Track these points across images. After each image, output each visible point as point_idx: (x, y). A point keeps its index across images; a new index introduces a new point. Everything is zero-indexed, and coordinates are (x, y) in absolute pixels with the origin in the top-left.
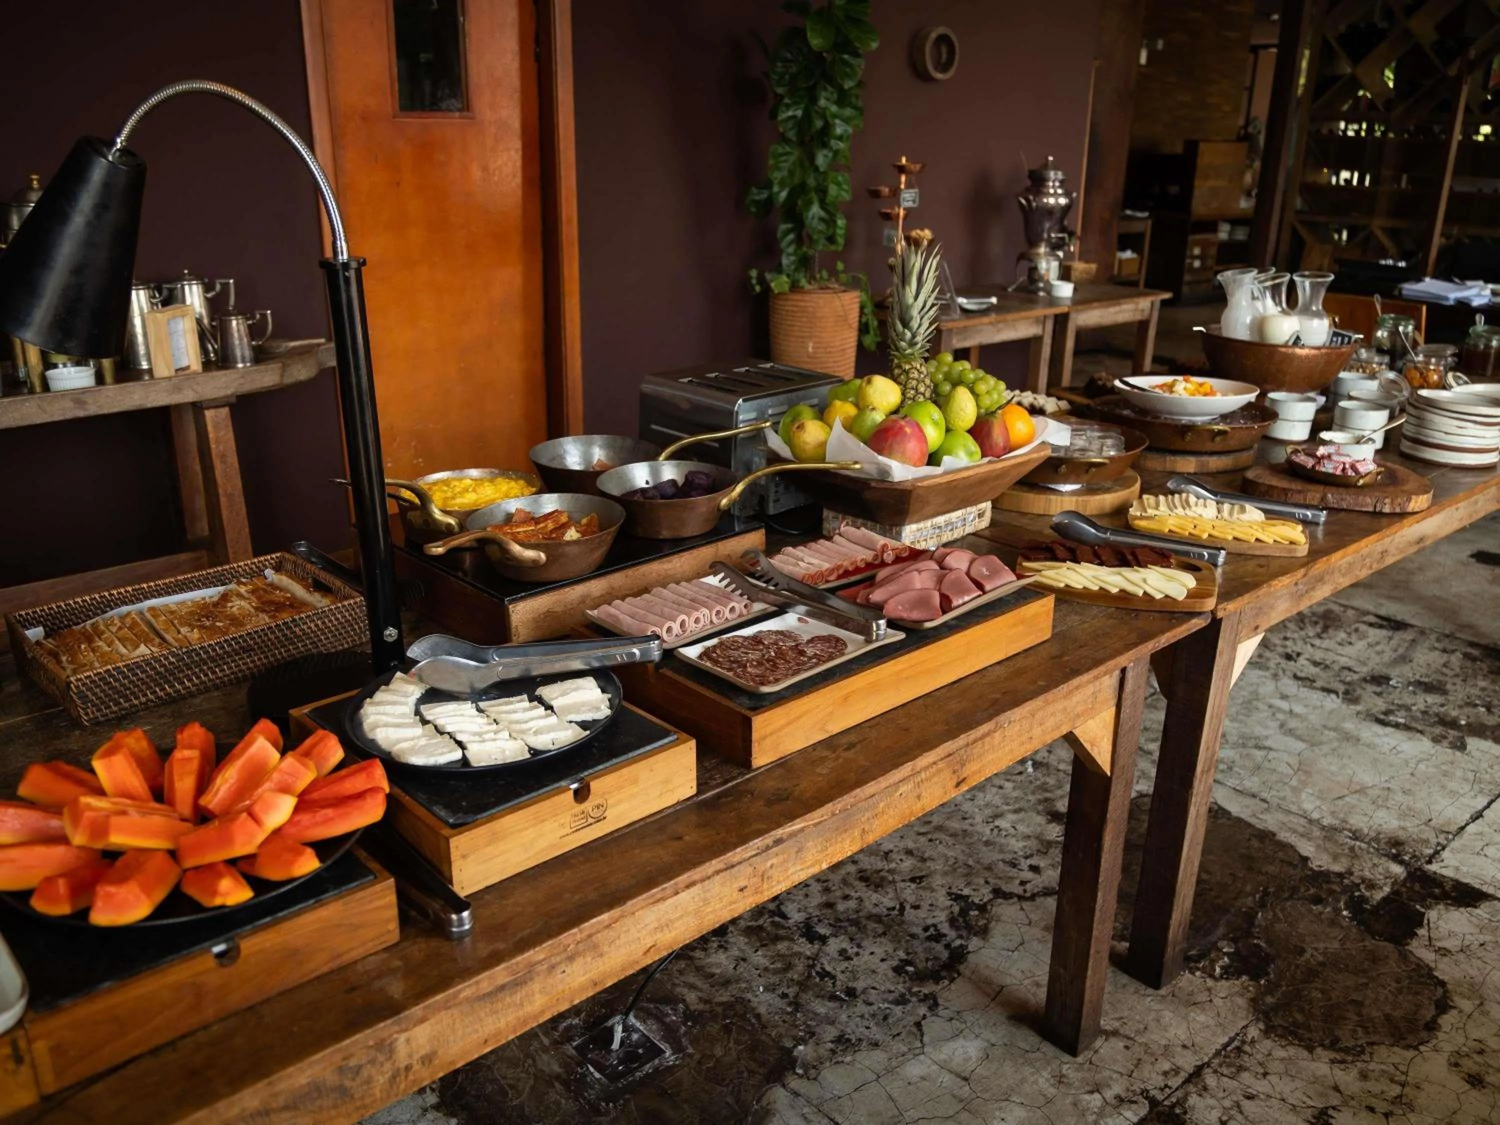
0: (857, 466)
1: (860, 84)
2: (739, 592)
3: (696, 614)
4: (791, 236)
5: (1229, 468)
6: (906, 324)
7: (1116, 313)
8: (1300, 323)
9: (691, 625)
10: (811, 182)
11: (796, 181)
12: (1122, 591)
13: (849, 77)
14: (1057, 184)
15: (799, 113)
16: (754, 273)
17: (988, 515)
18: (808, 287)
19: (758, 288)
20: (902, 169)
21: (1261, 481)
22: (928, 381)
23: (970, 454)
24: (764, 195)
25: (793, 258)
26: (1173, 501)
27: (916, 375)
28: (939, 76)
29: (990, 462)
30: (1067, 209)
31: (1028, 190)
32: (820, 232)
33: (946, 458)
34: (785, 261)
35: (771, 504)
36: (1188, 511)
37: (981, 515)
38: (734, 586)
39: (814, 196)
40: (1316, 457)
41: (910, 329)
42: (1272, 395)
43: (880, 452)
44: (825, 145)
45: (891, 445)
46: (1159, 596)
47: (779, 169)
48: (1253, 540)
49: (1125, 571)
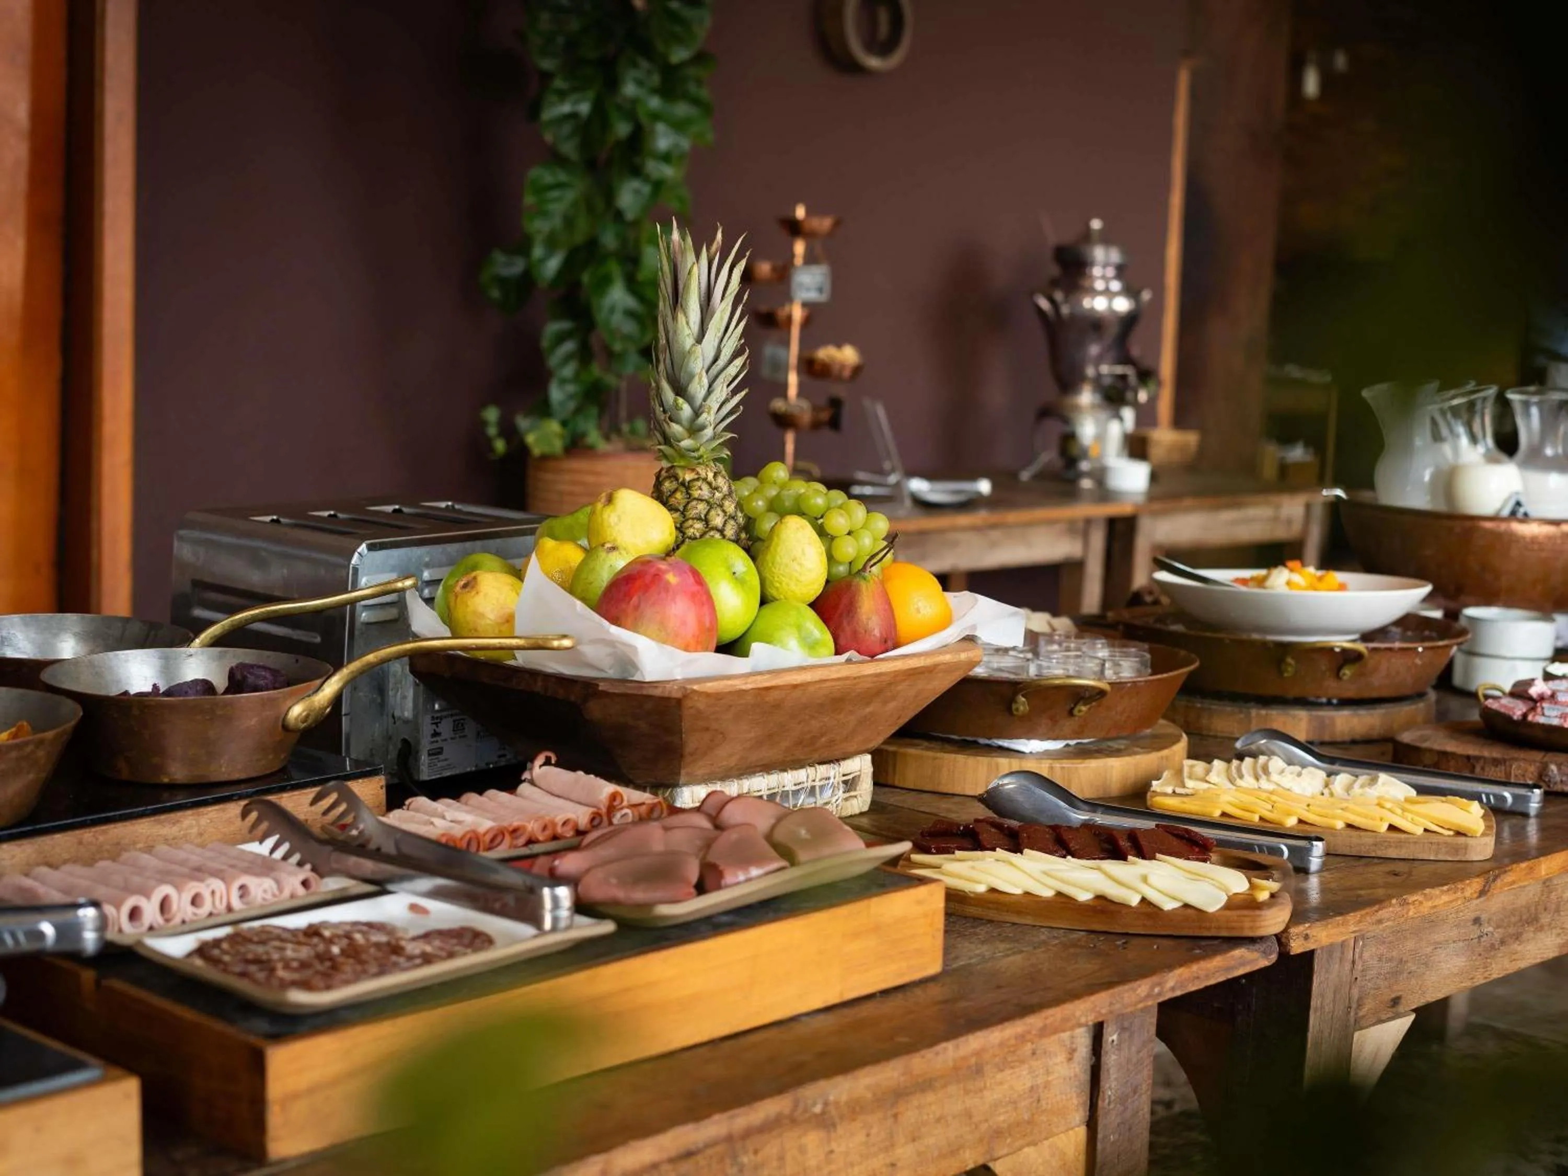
0: (566, 643)
1: (700, 58)
2: (296, 858)
3: (193, 888)
4: (569, 346)
5: (1375, 734)
6: (680, 390)
7: (1234, 523)
8: (1525, 482)
9: (182, 907)
10: (609, 240)
11: (579, 238)
12: (1100, 898)
13: (679, 40)
14: (1111, 272)
15: (584, 108)
16: (492, 414)
17: (866, 787)
18: (602, 446)
19: (500, 446)
20: (794, 228)
21: (1425, 745)
22: (730, 507)
23: (811, 646)
24: (516, 267)
25: (571, 388)
26: (1239, 770)
27: (705, 492)
28: (874, 62)
29: (849, 661)
30: (1129, 321)
31: (1055, 283)
32: (627, 338)
33: (757, 648)
34: (556, 394)
35: (424, 758)
36: (1264, 784)
37: (850, 784)
38: (285, 847)
39: (615, 269)
40: (1530, 699)
41: (690, 400)
42: (1471, 612)
43: (615, 621)
44: (636, 172)
45: (637, 608)
46: (1169, 905)
47: (545, 214)
48: (1384, 828)
49: (1112, 866)
